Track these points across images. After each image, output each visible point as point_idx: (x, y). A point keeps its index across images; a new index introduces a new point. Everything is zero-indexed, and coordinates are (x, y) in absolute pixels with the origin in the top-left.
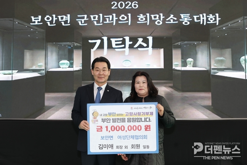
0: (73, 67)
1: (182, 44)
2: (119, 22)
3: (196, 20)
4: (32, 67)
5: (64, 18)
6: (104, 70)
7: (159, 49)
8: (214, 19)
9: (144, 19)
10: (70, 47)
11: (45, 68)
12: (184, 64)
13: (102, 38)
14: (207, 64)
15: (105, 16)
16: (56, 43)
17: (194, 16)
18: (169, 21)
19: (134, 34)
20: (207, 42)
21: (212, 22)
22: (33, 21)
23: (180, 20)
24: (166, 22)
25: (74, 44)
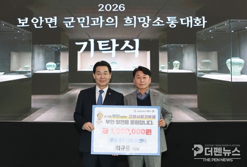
0: (59, 69)
1: (168, 46)
2: (106, 25)
3: (182, 23)
4: (18, 69)
5: (51, 20)
6: (105, 74)
7: (145, 51)
8: (200, 22)
9: (131, 22)
10: (57, 50)
11: (32, 70)
12: (171, 66)
13: (89, 40)
14: (193, 66)
15: (92, 19)
16: (43, 45)
17: (180, 19)
18: (156, 23)
19: (121, 36)
20: (193, 45)
21: (198, 25)
22: (20, 23)
23: (167, 23)
24: (153, 25)
25: (60, 46)
